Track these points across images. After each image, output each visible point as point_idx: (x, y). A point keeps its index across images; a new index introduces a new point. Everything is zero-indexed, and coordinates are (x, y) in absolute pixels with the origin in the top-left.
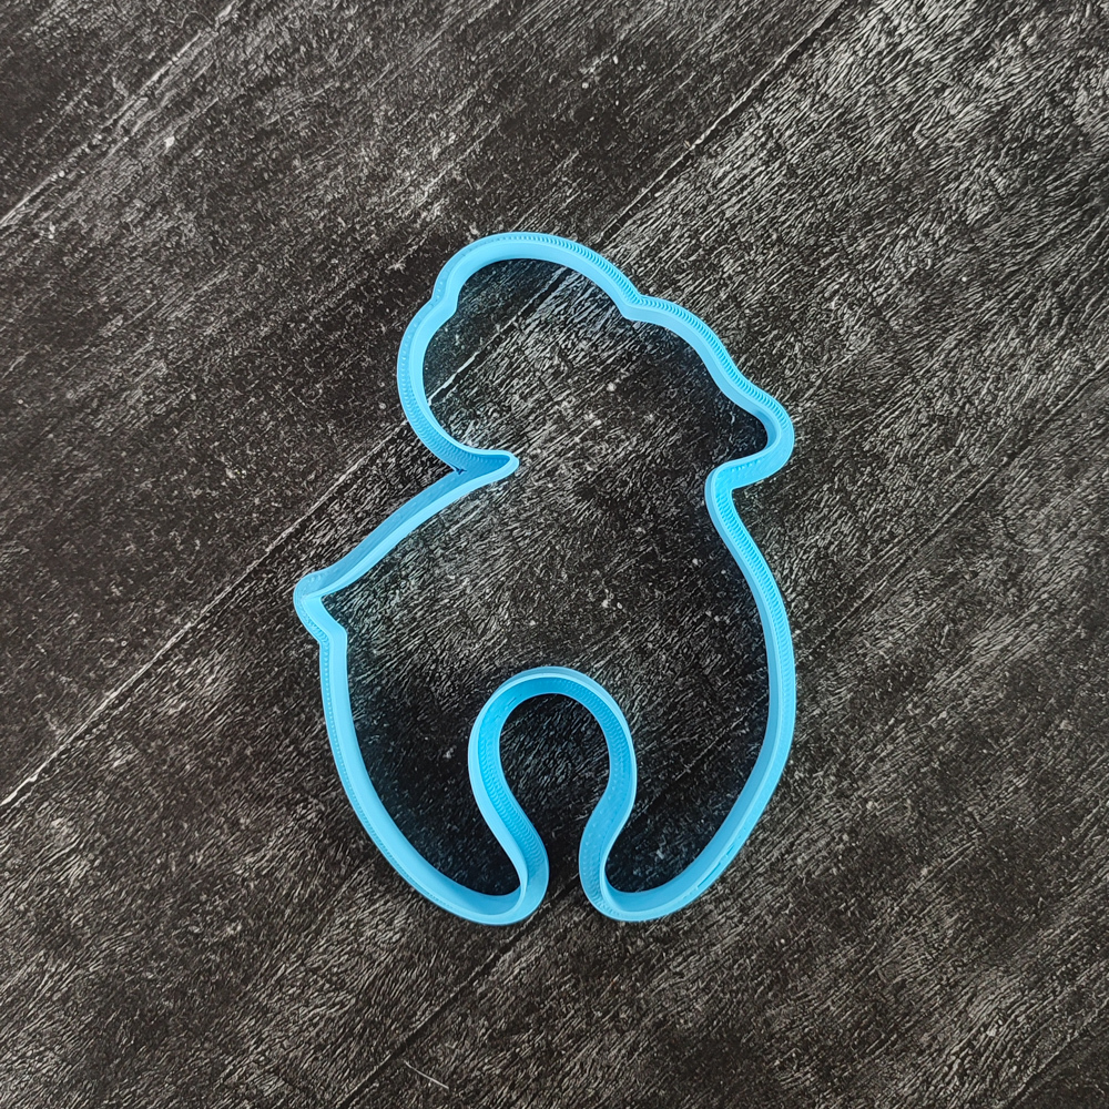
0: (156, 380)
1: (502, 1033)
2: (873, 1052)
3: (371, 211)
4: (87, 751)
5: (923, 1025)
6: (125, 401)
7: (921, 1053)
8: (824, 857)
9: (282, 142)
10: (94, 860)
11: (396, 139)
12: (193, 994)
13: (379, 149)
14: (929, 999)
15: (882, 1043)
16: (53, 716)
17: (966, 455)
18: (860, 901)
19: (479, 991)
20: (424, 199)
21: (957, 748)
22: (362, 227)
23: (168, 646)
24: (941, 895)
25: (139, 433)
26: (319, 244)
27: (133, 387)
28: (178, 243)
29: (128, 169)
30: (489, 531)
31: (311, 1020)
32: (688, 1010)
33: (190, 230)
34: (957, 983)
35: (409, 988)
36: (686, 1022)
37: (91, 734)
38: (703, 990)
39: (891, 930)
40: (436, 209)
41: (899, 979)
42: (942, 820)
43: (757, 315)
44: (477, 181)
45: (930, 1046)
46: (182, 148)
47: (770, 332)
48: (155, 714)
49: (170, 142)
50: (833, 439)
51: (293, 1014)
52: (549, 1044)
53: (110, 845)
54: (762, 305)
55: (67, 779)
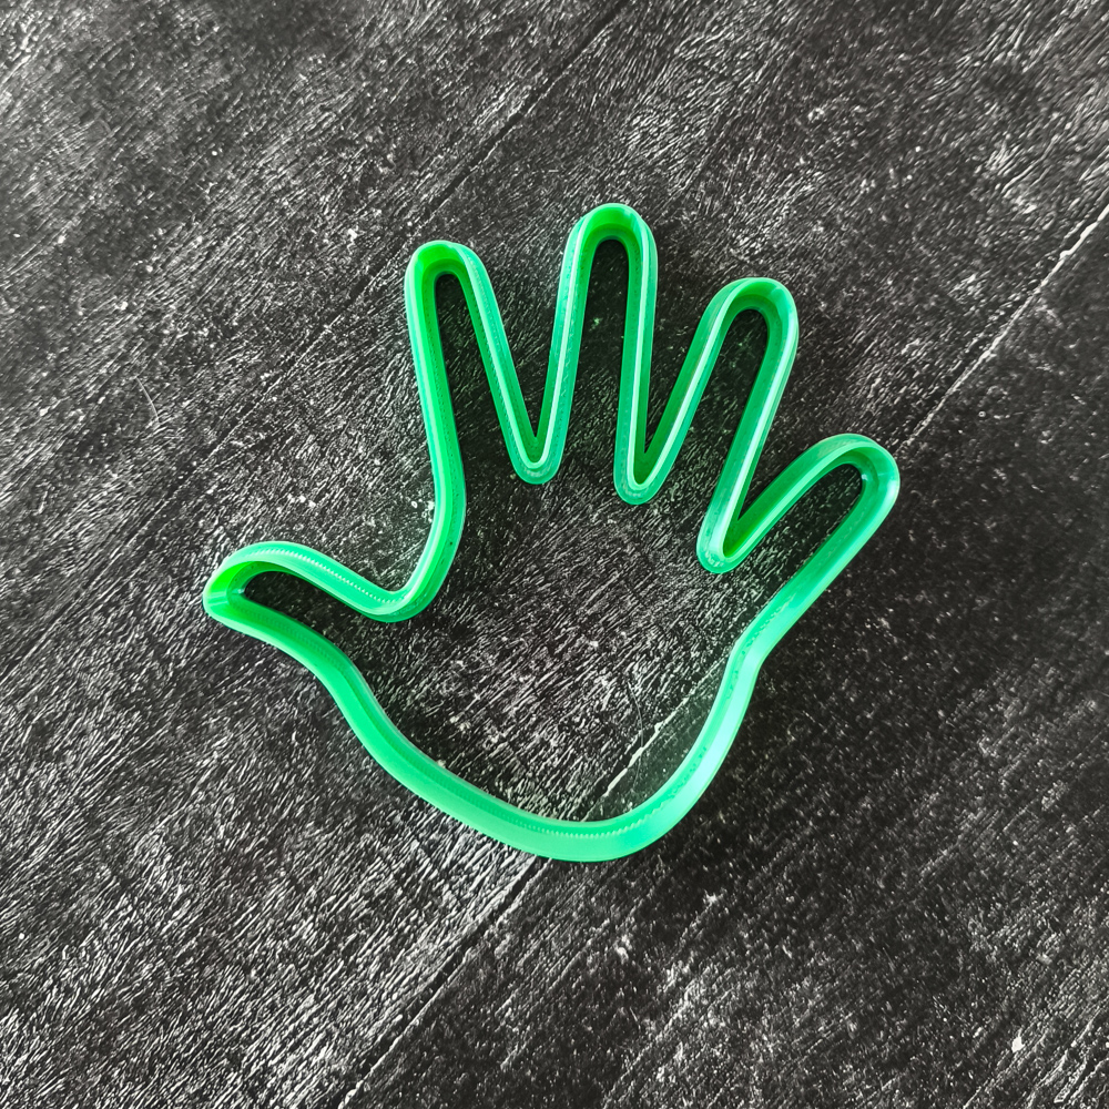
0: (989, 733)
1: (513, 32)
2: (114, 49)
3: (752, 969)
4: (1008, 290)
5: (60, 81)
6: (1023, 702)
7: (62, 52)
8: (172, 246)
9: (874, 1054)
10: (982, 172)
11: (730, 1068)
12: (852, 41)
13: (751, 1053)
14: (54, 107)
15: (104, 59)
16: (1053, 325)
17: (20, 716)
18: (132, 203)
19: (541, 73)
20: (688, 989)
21: (27, 376)
22: (762, 946)
23: (931, 415)
24: (42, 217)
25: (1002, 664)
26: (812, 920)
27: (1015, 721)
28: (987, 910)
29: (1064, 1004)
30: (572, 579)
31: (721, 28)
32: (313, 74)
33: (975, 926)
34: (25, 126)
35: (617, 70)
36: (315, 61)
37: (1006, 309)
38: (298, 96)
39: (97, 175)
40: (671, 977)
41: (87, 125)
42: (44, 297)
43: (271, 870)
44: (624, 1019)
45: (53, 60)
46: (1001, 1036)
47: (254, 850)
48: (936, 338)
49: (1017, 1045)
50: (176, 722)
51: (741, 32)
52: (461, 26)
53: (967, 190)
54: (266, 883)
55: (1026, 257)
